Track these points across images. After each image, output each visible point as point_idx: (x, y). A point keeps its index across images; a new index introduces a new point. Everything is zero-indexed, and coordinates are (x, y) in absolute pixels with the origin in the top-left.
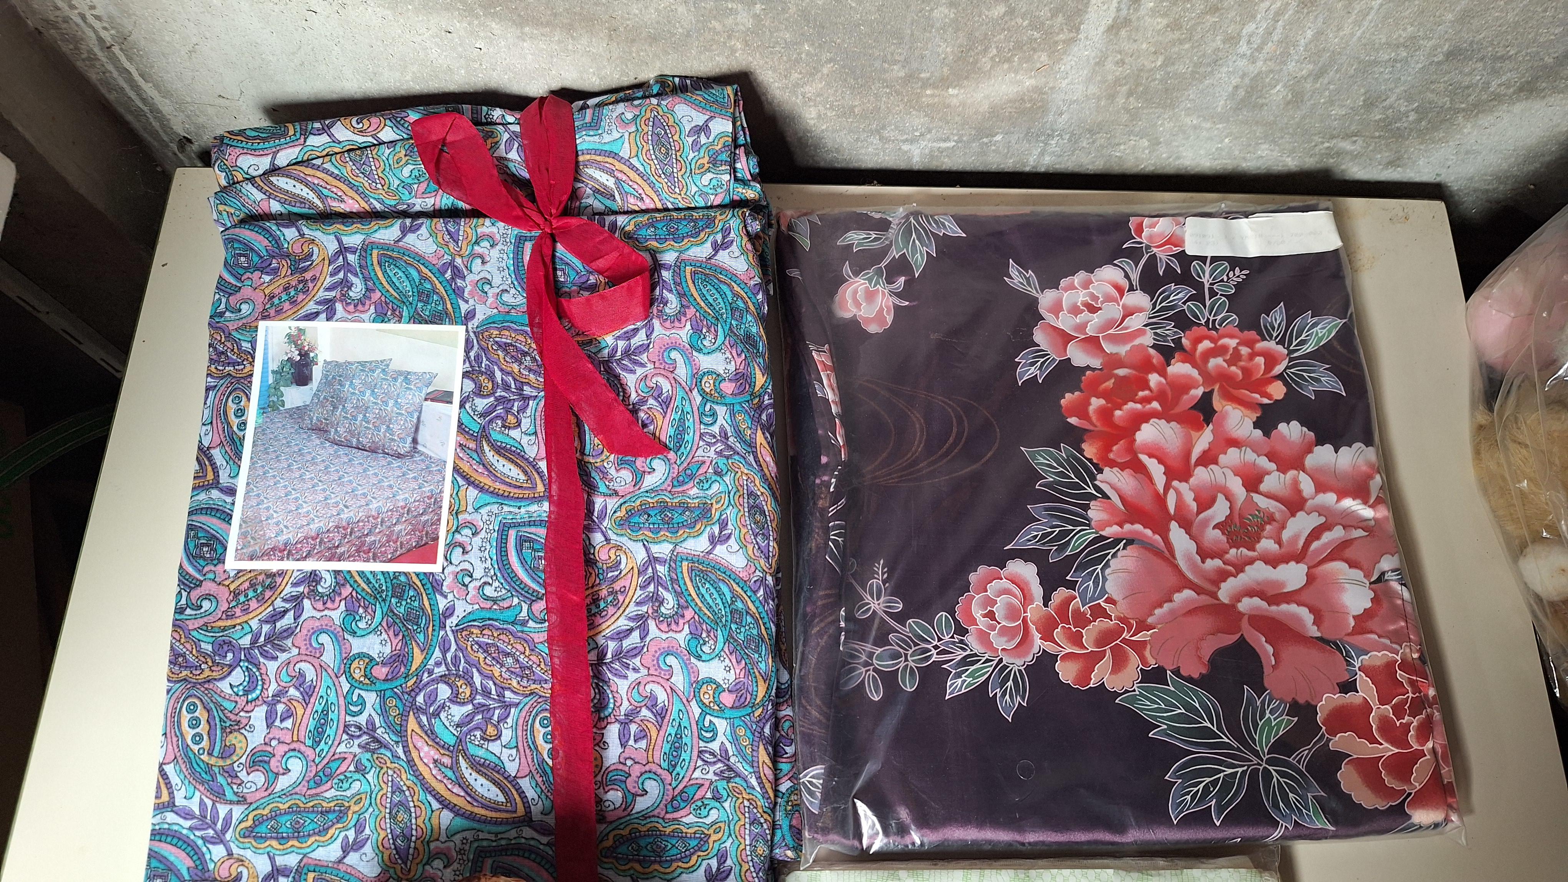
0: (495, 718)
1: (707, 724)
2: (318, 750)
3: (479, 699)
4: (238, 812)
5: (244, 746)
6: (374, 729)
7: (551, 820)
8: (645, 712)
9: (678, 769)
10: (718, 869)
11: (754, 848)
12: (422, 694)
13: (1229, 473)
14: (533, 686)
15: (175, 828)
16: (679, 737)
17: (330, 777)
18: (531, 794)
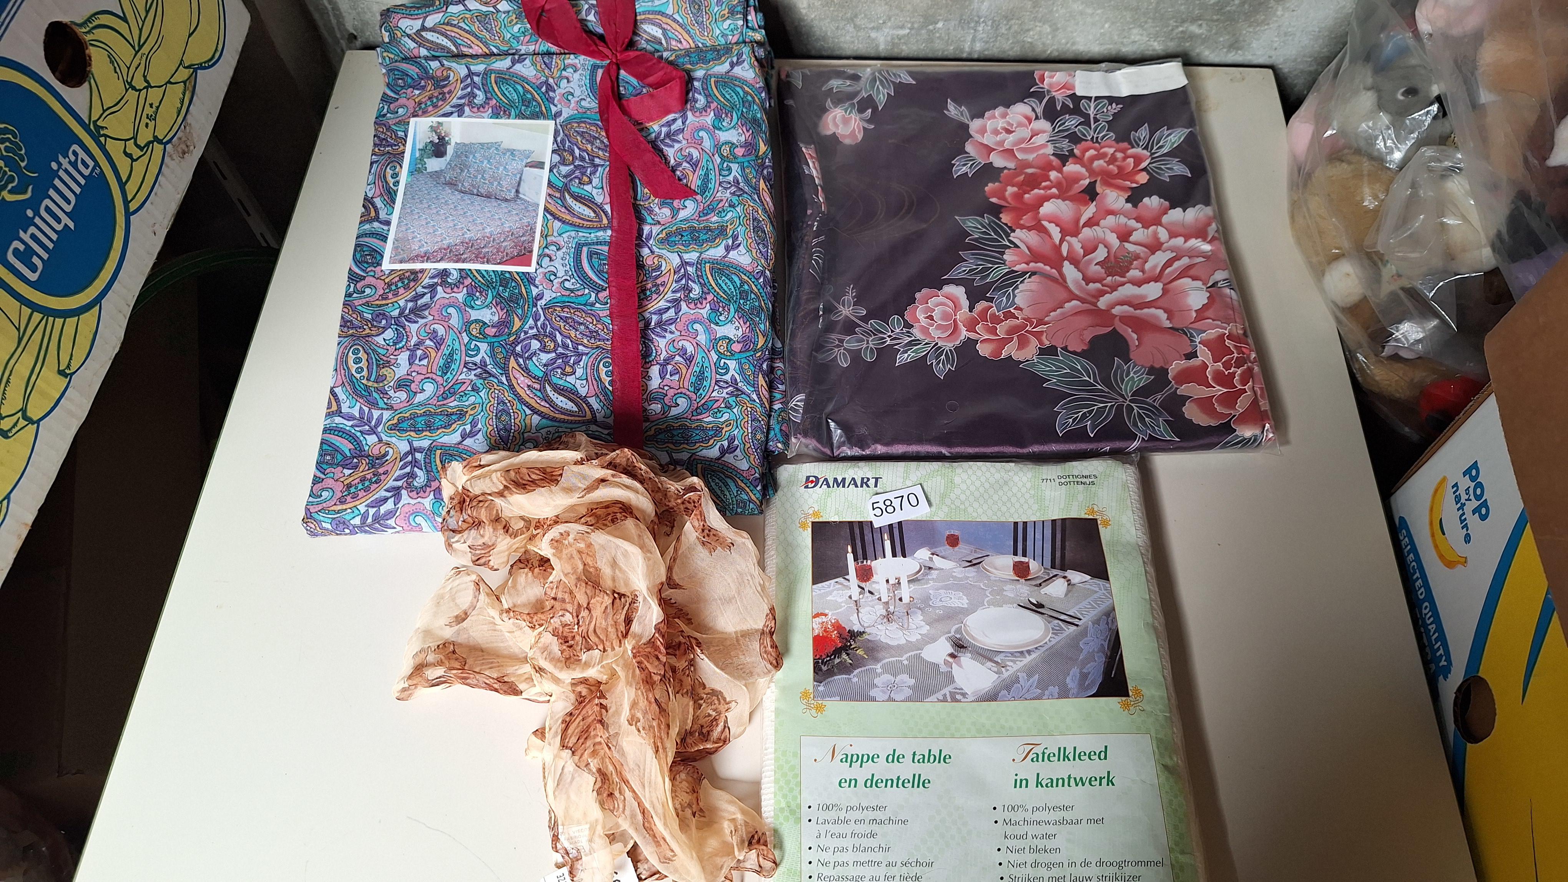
0: (572, 362)
1: (722, 364)
2: (445, 378)
3: (560, 350)
4: (387, 415)
5: (392, 375)
6: (486, 366)
7: (610, 421)
8: (678, 358)
9: (701, 391)
10: (729, 446)
11: (754, 435)
12: (520, 346)
13: (1108, 232)
14: (599, 343)
15: (341, 426)
16: (702, 372)
17: (454, 394)
18: (596, 406)
